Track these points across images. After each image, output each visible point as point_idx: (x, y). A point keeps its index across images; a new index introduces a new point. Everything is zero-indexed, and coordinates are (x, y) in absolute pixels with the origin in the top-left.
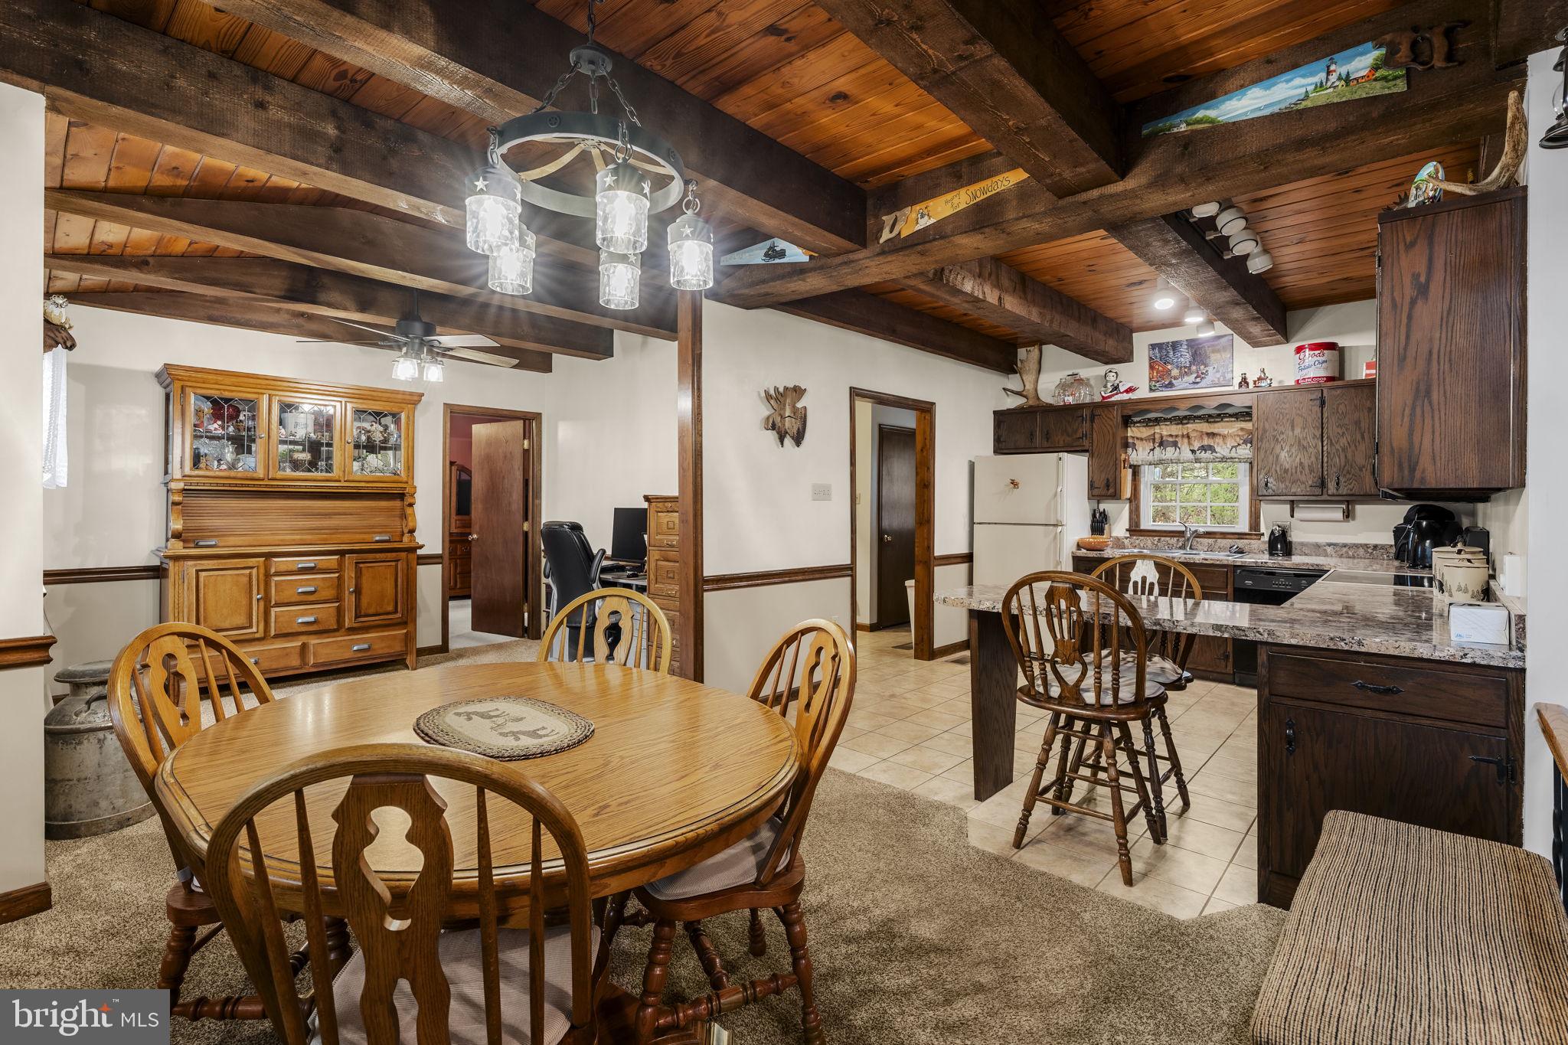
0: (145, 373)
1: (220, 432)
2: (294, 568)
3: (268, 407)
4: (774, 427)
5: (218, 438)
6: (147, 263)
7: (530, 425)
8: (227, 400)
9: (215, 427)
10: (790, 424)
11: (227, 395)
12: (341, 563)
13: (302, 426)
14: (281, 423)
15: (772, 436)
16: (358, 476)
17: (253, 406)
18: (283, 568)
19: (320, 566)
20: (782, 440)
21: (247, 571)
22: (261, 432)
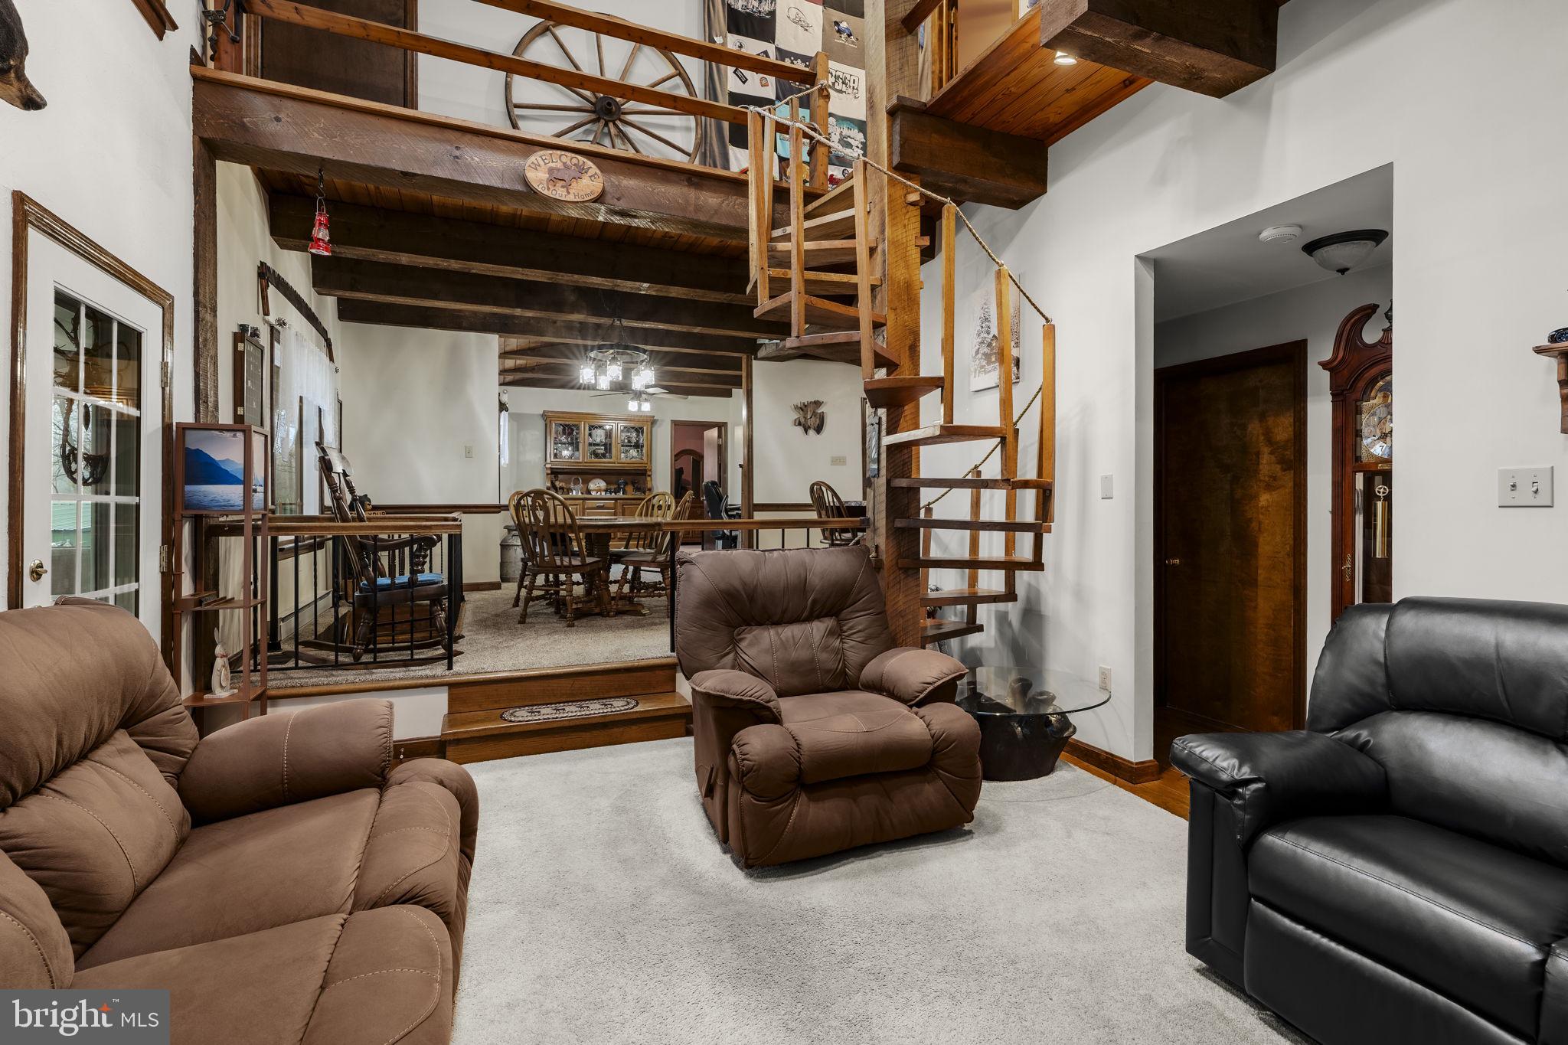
0: (538, 415)
1: (565, 440)
2: (594, 506)
3: (584, 428)
4: (800, 424)
5: (565, 444)
6: (534, 369)
7: (721, 430)
8: (567, 425)
9: (563, 438)
10: (811, 422)
11: (567, 423)
12: (615, 504)
13: (599, 436)
14: (590, 435)
15: (800, 429)
16: (624, 460)
17: (578, 427)
18: (590, 506)
19: (606, 506)
20: (806, 431)
21: (575, 507)
22: (581, 440)
